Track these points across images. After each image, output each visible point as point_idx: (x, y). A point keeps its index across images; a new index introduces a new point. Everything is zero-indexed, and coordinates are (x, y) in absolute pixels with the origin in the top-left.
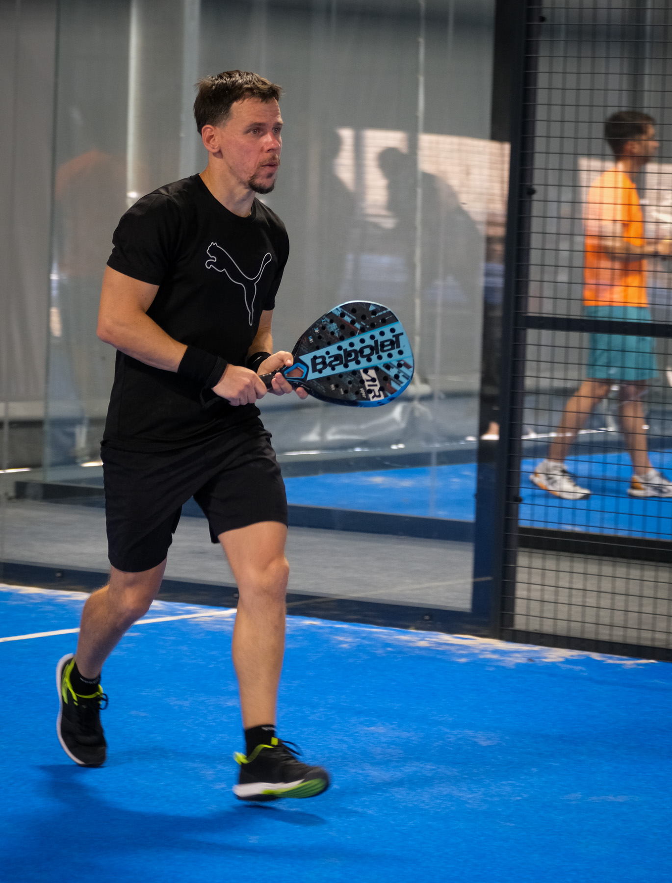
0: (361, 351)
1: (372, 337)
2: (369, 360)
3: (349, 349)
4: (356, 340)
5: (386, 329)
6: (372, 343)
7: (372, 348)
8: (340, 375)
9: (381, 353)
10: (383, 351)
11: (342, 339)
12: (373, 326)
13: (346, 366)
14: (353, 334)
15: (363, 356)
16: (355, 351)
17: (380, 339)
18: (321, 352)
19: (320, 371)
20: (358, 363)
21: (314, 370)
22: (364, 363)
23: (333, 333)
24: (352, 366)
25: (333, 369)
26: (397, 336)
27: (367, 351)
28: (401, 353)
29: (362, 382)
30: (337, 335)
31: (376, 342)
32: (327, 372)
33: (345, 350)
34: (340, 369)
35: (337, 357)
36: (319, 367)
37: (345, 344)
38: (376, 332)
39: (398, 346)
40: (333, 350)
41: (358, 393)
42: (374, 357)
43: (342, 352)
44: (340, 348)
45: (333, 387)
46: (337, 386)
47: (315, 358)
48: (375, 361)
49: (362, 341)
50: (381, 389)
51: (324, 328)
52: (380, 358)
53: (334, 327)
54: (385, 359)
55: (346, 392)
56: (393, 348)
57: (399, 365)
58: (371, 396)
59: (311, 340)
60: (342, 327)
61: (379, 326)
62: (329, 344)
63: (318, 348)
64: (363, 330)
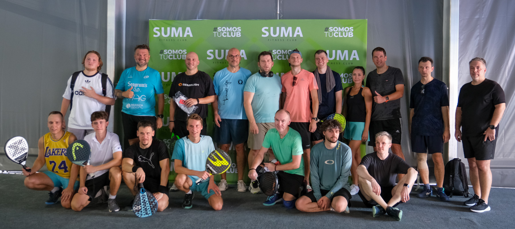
0: (146, 206)
1: (149, 209)
2: (143, 208)
3: (146, 203)
4: (148, 205)
5: (150, 212)
6: (147, 208)
7: (146, 208)
8: (140, 201)
9: (145, 210)
10: (145, 211)
11: (149, 202)
12: (151, 209)
13: (143, 202)
14: (150, 204)
15: (144, 206)
16: (146, 205)
17: (148, 210)
18: (146, 197)
19: (142, 196)
20: (143, 205)
21: (142, 195)
22: (143, 206)
23: (151, 200)
24: (142, 204)
25: (142, 199)
26: (148, 214)
27: (145, 207)
28: (144, 215)
29: (138, 206)
30: (150, 201)
31: (147, 209)
32: (141, 198)
33: (146, 202)
34: (142, 201)
35: (145, 200)
36: (143, 196)
37: (148, 202)
38: (150, 210)
39: (146, 214)
40: (147, 200)
41: (136, 204)
42: (144, 209)
43: (146, 201)
44: (147, 201)
45: (138, 199)
46: (138, 200)
47: (145, 196)
48: (143, 209)
49: (148, 206)
50: (136, 210)
51: (152, 198)
52: (144, 210)
53: (152, 200)
54: (143, 211)
55: (136, 202)
56: (146, 213)
57: (141, 214)
58: (135, 207)
59: (149, 195)
60: (152, 202)
61: (151, 211)
62: (148, 199)
63: (147, 196)
64: (151, 207)
